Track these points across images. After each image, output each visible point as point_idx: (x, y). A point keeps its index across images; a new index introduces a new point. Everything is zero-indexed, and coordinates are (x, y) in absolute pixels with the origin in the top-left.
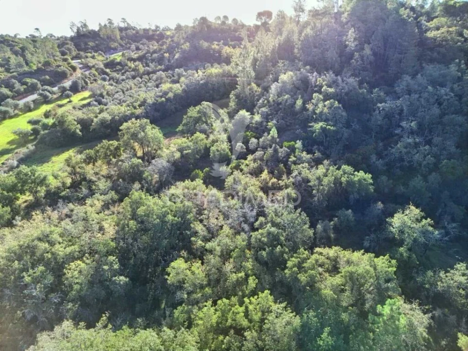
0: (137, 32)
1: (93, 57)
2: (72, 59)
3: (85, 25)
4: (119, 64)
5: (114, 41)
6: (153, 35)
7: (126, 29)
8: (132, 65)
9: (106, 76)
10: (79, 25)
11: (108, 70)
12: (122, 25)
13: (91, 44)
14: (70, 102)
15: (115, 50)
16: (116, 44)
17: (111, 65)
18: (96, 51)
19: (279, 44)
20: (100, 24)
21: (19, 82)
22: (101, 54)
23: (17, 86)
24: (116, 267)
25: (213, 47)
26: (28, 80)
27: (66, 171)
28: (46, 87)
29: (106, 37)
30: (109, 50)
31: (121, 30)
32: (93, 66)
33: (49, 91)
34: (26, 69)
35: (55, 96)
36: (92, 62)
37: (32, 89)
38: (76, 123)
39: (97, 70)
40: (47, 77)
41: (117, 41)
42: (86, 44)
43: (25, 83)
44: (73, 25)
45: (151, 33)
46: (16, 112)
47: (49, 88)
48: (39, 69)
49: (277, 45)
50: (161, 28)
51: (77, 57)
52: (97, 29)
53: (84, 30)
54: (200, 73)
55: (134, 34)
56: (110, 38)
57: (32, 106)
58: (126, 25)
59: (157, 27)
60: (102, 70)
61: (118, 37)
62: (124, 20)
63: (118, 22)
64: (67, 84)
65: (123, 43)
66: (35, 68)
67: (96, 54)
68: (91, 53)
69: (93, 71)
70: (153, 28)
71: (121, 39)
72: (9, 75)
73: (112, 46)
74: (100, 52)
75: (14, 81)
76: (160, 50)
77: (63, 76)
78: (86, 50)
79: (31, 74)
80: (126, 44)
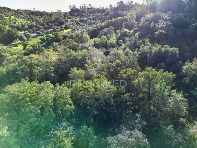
0: (94, 10)
1: (76, 18)
2: (68, 19)
3: (75, 7)
4: (85, 21)
5: (85, 13)
6: (101, 11)
7: (90, 8)
8: (89, 21)
9: (78, 24)
10: (73, 7)
11: (80, 22)
12: (89, 7)
13: (76, 14)
14: (63, 32)
15: (85, 16)
16: (85, 14)
17: (82, 21)
18: (77, 16)
19: (150, 5)
20: (80, 6)
21: (47, 24)
22: (79, 17)
23: (46, 25)
24: (52, 70)
25: (123, 13)
26: (50, 24)
27: (52, 49)
28: (55, 26)
29: (82, 11)
30: (82, 16)
31: (88, 9)
32: (75, 21)
33: (56, 28)
34: (50, 20)
35: (58, 30)
36: (74, 19)
37: (50, 27)
38: (61, 37)
39: (76, 22)
40: (57, 23)
41: (86, 13)
42: (74, 14)
43: (49, 25)
44: (70, 6)
45: (100, 10)
46: (43, 34)
47: (56, 26)
48: (54, 20)
49: (149, 5)
50: (104, 8)
51: (70, 18)
52: (79, 8)
53: (74, 8)
54: (113, 19)
55: (93, 11)
56: (83, 12)
57: (49, 32)
58: (91, 7)
59: (103, 8)
60: (78, 22)
61: (87, 11)
62: (90, 5)
63: (87, 6)
64: (64, 26)
65: (88, 14)
66: (53, 20)
67: (77, 17)
68: (75, 17)
69: (74, 22)
70: (101, 8)
71: (88, 12)
72: (44, 22)
73: (84, 15)
74: (79, 16)
75: (45, 24)
76: (102, 15)
77: (63, 23)
78: (74, 16)
79: (51, 22)
80: (89, 14)
